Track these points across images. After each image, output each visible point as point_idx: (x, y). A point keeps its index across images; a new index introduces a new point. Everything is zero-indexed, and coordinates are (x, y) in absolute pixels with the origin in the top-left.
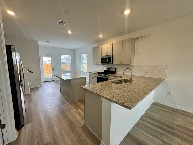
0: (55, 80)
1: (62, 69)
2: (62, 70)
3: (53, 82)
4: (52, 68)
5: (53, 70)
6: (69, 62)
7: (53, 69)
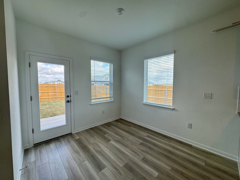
0: (73, 133)
1: (92, 98)
2: (92, 101)
3: (69, 138)
4: (68, 96)
5: (68, 102)
6: (109, 80)
7: (69, 99)
